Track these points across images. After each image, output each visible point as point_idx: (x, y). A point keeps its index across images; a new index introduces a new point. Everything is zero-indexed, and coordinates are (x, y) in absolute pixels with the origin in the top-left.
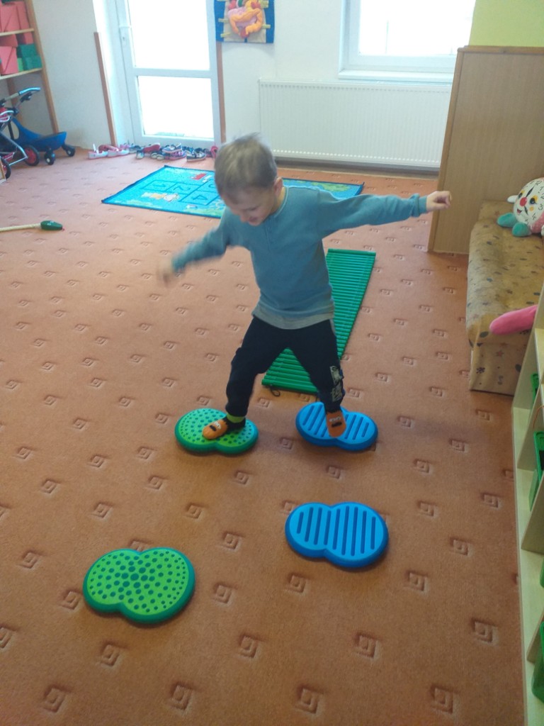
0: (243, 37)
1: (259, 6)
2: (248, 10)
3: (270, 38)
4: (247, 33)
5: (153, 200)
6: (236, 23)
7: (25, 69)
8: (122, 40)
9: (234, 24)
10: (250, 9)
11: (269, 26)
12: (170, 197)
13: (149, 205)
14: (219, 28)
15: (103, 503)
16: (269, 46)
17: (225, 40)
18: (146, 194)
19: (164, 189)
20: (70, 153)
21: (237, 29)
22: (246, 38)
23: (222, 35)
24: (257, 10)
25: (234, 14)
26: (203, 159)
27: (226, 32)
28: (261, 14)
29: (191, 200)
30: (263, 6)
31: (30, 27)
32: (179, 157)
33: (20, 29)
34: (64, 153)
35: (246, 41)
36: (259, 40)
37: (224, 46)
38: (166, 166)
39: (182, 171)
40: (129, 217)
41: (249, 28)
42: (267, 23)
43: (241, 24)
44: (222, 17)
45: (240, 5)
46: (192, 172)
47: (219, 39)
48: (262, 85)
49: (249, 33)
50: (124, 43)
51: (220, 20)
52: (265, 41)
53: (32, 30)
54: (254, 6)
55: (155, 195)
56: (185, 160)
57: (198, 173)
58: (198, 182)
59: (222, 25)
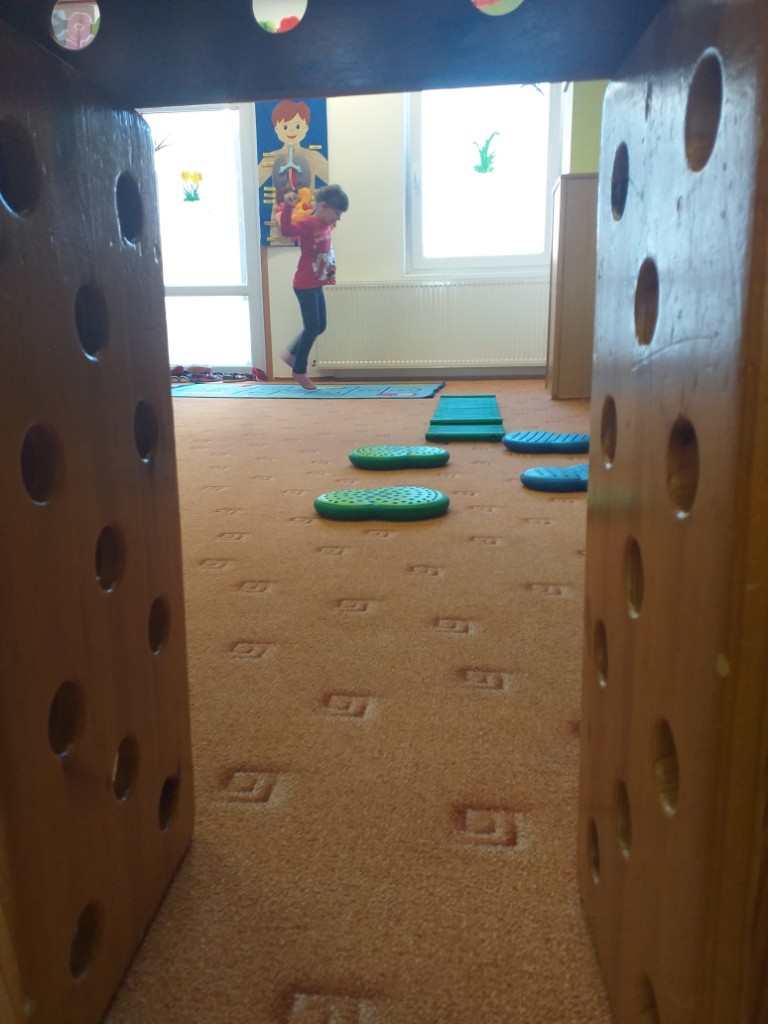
0: (292, 241)
1: (311, 208)
2: (299, 211)
14: (265, 231)
17: (272, 244)
23: (268, 239)
26: (243, 380)
27: (274, 234)
32: (212, 379)
37: (270, 251)
38: (197, 383)
44: (270, 220)
47: (265, 243)
51: (266, 223)
54: (305, 207)
56: (221, 381)
57: (242, 385)
58: (246, 388)
59: (268, 228)
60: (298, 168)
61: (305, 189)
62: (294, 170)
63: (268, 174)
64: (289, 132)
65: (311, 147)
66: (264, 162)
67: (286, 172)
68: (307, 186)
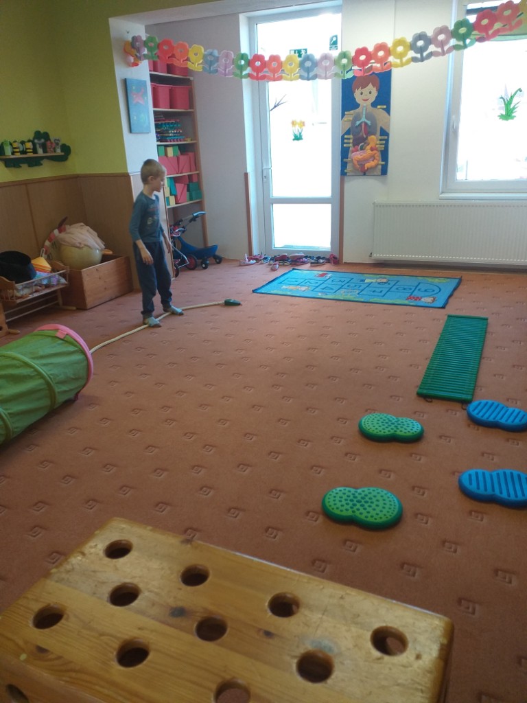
0: (362, 171)
1: (376, 149)
2: (368, 152)
3: (384, 171)
4: (366, 168)
5: (291, 291)
6: (358, 161)
7: (191, 199)
8: (264, 178)
9: (356, 163)
10: (369, 152)
11: (384, 163)
12: (303, 289)
13: (289, 293)
14: (344, 165)
15: (316, 466)
16: (383, 177)
17: (348, 174)
18: (284, 287)
19: (297, 283)
20: (218, 261)
21: (358, 166)
22: (364, 172)
23: (346, 171)
24: (375, 152)
25: (356, 156)
26: (323, 264)
27: (349, 168)
28: (378, 154)
29: (321, 290)
30: (380, 149)
31: (196, 170)
32: (304, 263)
33: (191, 171)
34: (214, 261)
35: (364, 174)
36: (375, 173)
37: (346, 178)
38: (294, 269)
39: (308, 272)
40: (277, 301)
41: (367, 165)
42: (382, 161)
43: (362, 163)
44: (347, 158)
45: (362, 149)
46: (316, 273)
47: (343, 174)
48: (376, 206)
49: (368, 169)
50: (265, 180)
51: (345, 160)
52: (380, 174)
53: (197, 172)
54: (372, 149)
55: (291, 287)
56: (309, 265)
57: (321, 273)
58: (323, 278)
59: (346, 163)
60: (369, 122)
61: (373, 136)
62: (366, 124)
63: (348, 126)
64: (363, 97)
65: (379, 107)
66: (345, 119)
67: (360, 125)
68: (374, 134)
